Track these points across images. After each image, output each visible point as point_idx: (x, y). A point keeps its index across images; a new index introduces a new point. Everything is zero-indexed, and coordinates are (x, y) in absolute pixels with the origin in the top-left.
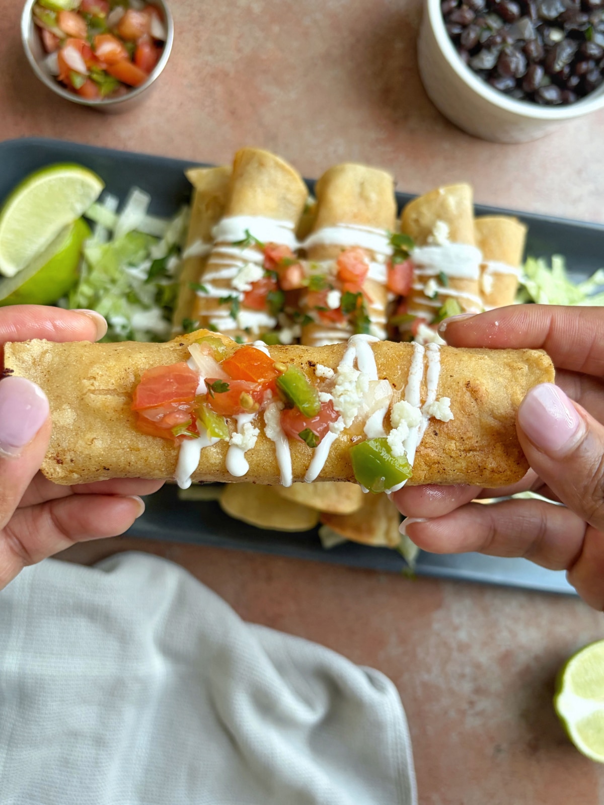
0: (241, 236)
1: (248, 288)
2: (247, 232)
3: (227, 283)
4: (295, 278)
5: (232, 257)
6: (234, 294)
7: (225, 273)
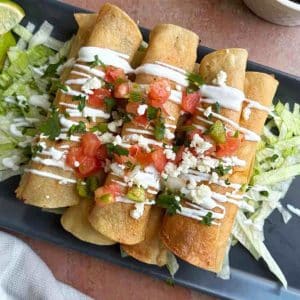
0: (93, 59)
1: (92, 93)
2: (96, 57)
3: (79, 88)
4: (123, 91)
5: (85, 72)
6: (83, 95)
7: (79, 81)
